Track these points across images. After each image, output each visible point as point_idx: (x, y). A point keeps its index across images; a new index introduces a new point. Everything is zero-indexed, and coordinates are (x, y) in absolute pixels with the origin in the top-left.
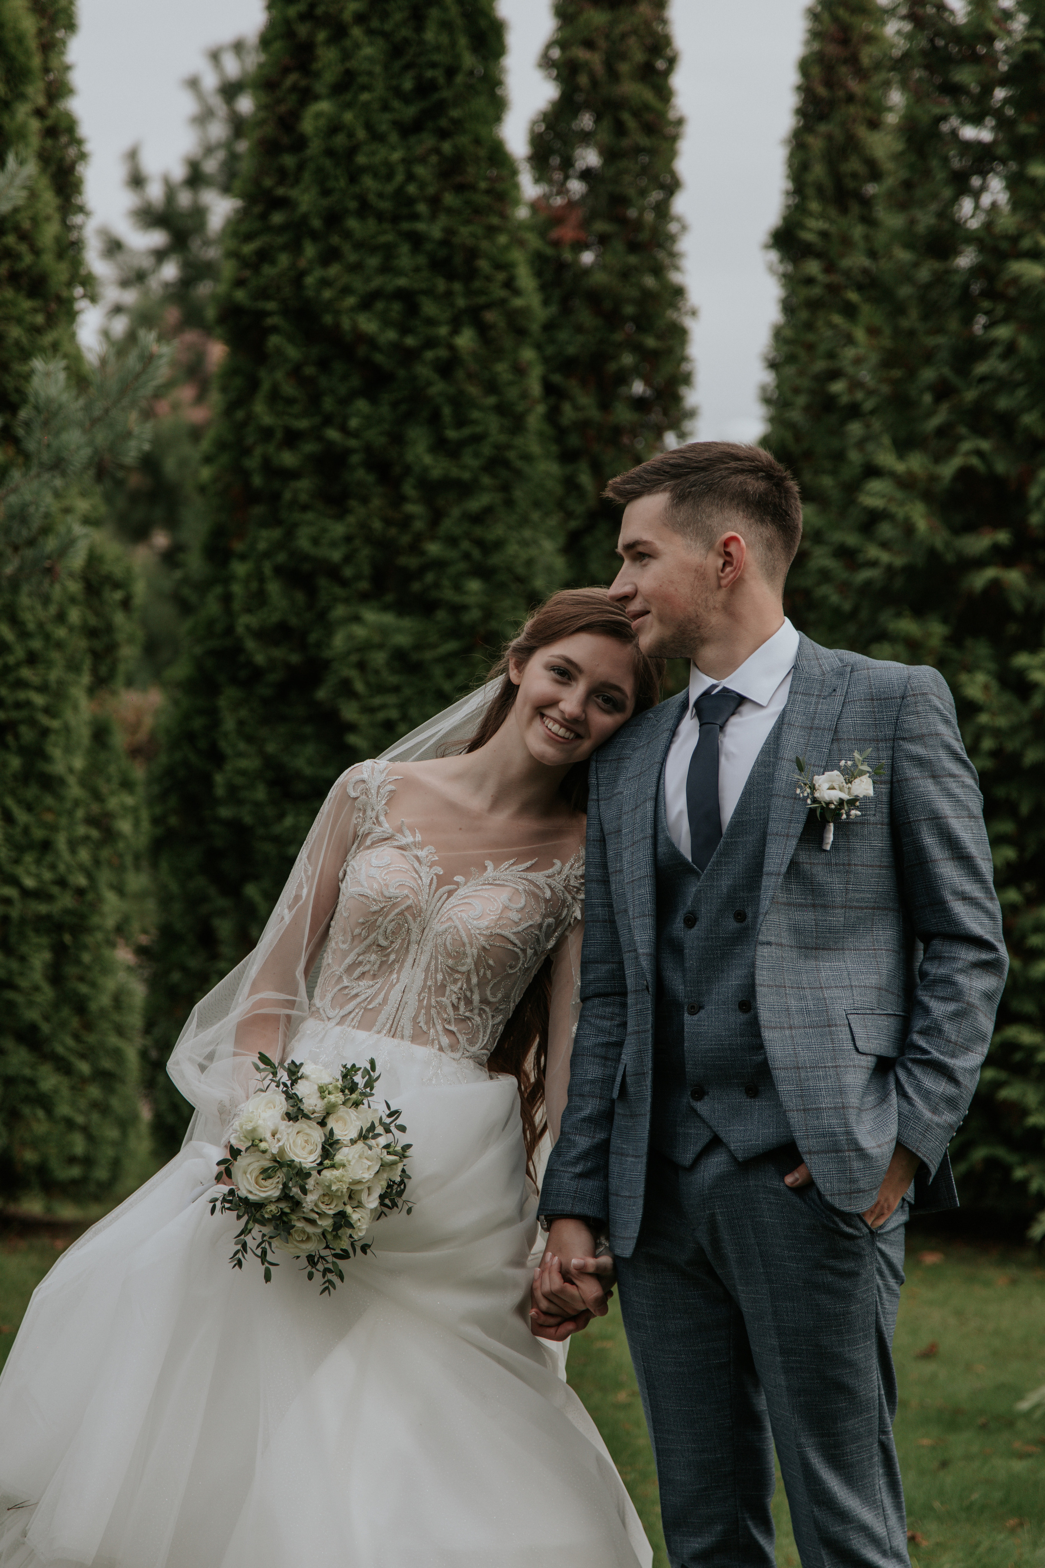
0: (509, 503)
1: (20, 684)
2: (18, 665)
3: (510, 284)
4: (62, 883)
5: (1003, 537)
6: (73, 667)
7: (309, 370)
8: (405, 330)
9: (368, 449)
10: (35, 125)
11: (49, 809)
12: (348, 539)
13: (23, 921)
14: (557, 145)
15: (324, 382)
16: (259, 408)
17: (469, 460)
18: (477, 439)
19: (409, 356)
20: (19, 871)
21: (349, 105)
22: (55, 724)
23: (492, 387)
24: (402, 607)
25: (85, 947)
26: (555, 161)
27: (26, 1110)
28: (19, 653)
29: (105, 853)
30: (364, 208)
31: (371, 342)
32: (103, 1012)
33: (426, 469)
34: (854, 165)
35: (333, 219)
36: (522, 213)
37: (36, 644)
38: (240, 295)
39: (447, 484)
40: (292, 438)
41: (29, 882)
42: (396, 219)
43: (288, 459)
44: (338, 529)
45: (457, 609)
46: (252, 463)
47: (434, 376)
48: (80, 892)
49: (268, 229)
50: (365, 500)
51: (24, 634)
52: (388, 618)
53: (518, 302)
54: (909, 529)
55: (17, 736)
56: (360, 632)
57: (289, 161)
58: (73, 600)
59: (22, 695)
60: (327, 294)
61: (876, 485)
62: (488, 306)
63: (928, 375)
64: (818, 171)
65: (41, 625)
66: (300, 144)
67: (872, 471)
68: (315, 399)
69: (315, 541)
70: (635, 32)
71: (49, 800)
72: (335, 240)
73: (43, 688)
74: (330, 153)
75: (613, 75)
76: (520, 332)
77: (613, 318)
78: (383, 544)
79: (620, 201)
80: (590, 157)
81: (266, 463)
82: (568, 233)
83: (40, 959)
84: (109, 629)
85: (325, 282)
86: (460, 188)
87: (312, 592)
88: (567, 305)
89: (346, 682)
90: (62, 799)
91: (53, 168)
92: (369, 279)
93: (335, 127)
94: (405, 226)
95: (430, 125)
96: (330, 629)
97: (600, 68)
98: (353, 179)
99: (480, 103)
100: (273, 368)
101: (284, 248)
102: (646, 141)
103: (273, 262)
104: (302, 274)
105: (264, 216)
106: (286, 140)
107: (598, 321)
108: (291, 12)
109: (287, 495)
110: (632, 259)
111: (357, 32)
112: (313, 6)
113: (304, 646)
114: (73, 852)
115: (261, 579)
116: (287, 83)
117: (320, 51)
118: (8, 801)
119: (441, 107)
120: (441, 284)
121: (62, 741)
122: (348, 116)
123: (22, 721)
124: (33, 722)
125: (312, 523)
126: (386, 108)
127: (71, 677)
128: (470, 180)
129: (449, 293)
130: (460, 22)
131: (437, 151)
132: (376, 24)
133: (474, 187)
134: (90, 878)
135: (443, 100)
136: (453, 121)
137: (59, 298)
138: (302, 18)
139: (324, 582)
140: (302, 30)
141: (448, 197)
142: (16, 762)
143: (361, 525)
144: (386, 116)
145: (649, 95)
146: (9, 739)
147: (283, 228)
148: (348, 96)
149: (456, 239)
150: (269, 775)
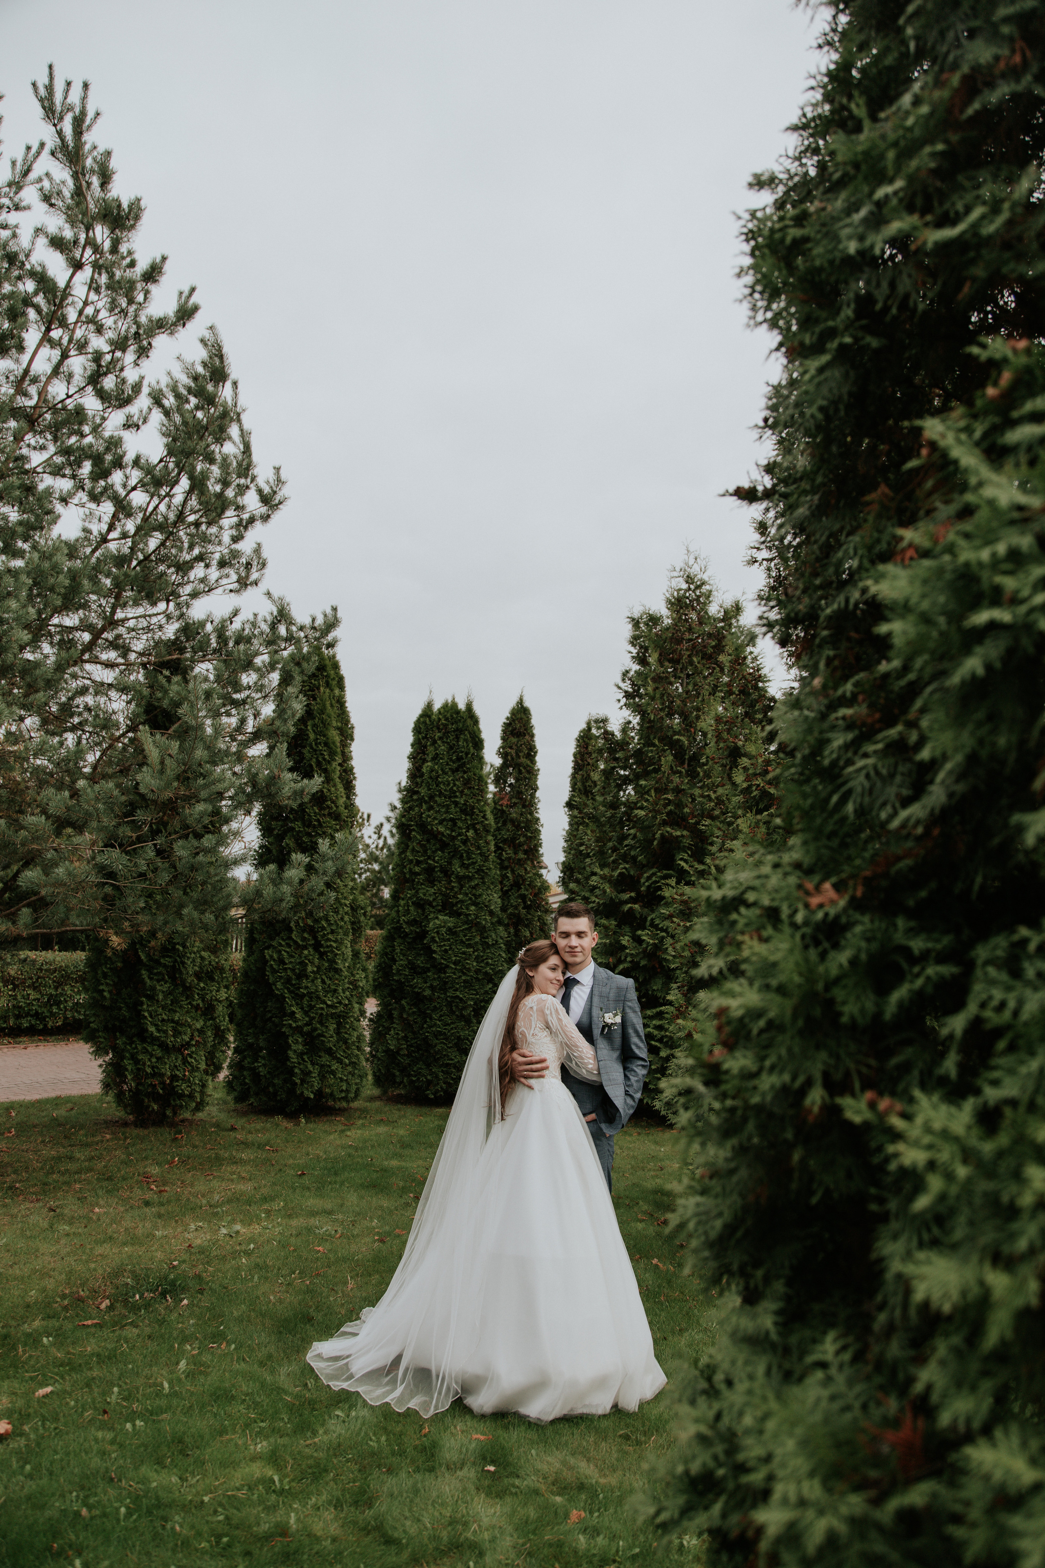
0: (484, 883)
1: (329, 940)
2: (328, 934)
3: (484, 817)
4: (340, 1003)
5: (633, 894)
6: (346, 934)
7: (424, 842)
9: (441, 866)
10: (339, 768)
12: (435, 893)
13: (328, 1015)
14: (502, 776)
15: (428, 846)
16: (409, 853)
17: (472, 870)
18: (474, 863)
19: (454, 838)
21: (437, 764)
22: (340, 952)
23: (479, 848)
24: (451, 915)
26: (501, 781)
28: (329, 930)
30: (441, 794)
31: (442, 834)
33: (459, 873)
34: (589, 783)
35: (431, 797)
36: (490, 796)
37: (334, 928)
39: (464, 877)
40: (418, 863)
41: (329, 1002)
42: (450, 797)
43: (417, 869)
44: (432, 891)
45: (467, 915)
47: (461, 844)
48: (346, 1005)
50: (440, 882)
51: (330, 924)
53: (487, 823)
54: (605, 892)
58: (346, 913)
59: (329, 943)
60: (429, 820)
61: (594, 878)
62: (478, 823)
63: (610, 844)
64: (579, 785)
65: (336, 922)
66: (422, 775)
67: (594, 874)
68: (425, 851)
69: (425, 894)
70: (524, 744)
72: (432, 804)
73: (336, 941)
74: (431, 778)
75: (518, 757)
76: (488, 831)
77: (518, 827)
78: (445, 895)
79: (520, 793)
80: (511, 780)
81: (410, 870)
82: (505, 802)
83: (333, 1027)
84: (359, 922)
85: (429, 816)
86: (470, 788)
87: (424, 910)
88: (504, 823)
89: (433, 938)
90: (341, 976)
91: (345, 782)
92: (442, 815)
93: (432, 770)
94: (453, 799)
95: (461, 769)
96: (429, 921)
97: (514, 754)
98: (437, 785)
99: (475, 763)
100: (413, 842)
101: (417, 806)
102: (527, 776)
103: (413, 810)
104: (422, 814)
105: (411, 796)
106: (418, 774)
107: (514, 828)
108: (420, 736)
109: (416, 880)
110: (524, 810)
111: (439, 742)
112: (426, 735)
113: (421, 926)
114: (344, 993)
115: (408, 906)
116: (419, 757)
117: (428, 748)
118: (324, 977)
119: (464, 764)
120: (463, 817)
121: (341, 958)
122: (436, 767)
123: (329, 952)
124: (332, 952)
125: (424, 889)
126: (448, 764)
127: (345, 937)
128: (472, 786)
129: (466, 819)
130: (470, 739)
131: (463, 777)
132: (445, 740)
133: (473, 788)
134: (349, 1001)
135: (465, 762)
136: (468, 768)
137: (344, 821)
138: (423, 738)
139: (427, 907)
140: (423, 742)
141: (466, 791)
142: (326, 964)
143: (439, 890)
144: (447, 767)
145: (529, 762)
146: (325, 957)
147: (417, 800)
148: (437, 761)
149: (468, 803)
150: (410, 966)
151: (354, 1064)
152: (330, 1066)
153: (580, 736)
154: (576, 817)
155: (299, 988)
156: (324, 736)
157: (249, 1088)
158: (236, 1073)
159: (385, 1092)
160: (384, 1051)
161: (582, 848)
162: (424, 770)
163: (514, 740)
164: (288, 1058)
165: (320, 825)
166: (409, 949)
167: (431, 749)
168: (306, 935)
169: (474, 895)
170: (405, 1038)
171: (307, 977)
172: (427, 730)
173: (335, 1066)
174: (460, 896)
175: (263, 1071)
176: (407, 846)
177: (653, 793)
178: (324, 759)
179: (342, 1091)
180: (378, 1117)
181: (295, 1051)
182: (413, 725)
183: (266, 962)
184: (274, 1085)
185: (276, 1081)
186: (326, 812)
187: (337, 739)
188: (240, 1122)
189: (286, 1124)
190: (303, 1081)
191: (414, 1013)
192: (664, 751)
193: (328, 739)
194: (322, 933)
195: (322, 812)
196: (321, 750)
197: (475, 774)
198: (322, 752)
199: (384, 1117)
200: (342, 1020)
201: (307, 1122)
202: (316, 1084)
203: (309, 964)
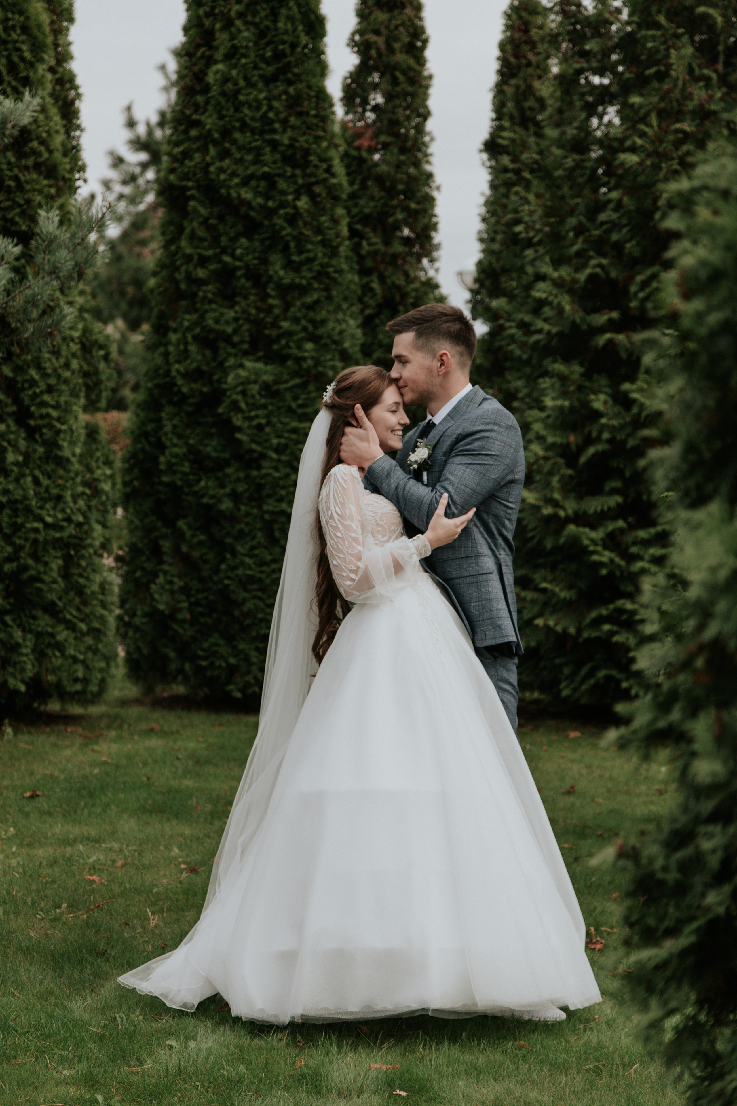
0: (329, 298)
1: (44, 404)
2: (42, 393)
3: (328, 171)
4: (68, 519)
5: (615, 315)
6: (74, 394)
7: (212, 221)
8: (268, 198)
9: (247, 266)
10: (49, 76)
11: (61, 477)
12: (236, 319)
13: (46, 541)
14: (359, 91)
15: (221, 227)
16: (184, 244)
17: (306, 273)
18: (310, 261)
19: (270, 213)
20: (43, 513)
21: (235, 66)
22: (64, 427)
23: (319, 231)
24: (267, 359)
25: (83, 557)
26: (358, 100)
27: (49, 652)
28: (43, 386)
29: (94, 503)
30: (244, 127)
31: (248, 204)
32: (93, 593)
33: (281, 279)
34: (530, 102)
35: (226, 133)
37: (52, 381)
38: (172, 177)
39: (292, 287)
40: (203, 261)
41: (49, 520)
42: (262, 133)
43: (201, 273)
44: (231, 314)
45: (299, 360)
46: (180, 276)
47: (285, 225)
48: (79, 525)
49: (189, 139)
50: (246, 297)
51: (45, 375)
52: (260, 365)
53: (334, 181)
54: (561, 311)
55: (41, 435)
56: (243, 373)
57: (200, 99)
58: (74, 355)
59: (44, 411)
60: (223, 177)
61: (541, 285)
62: (317, 183)
63: (572, 221)
64: (510, 105)
65: (55, 370)
66: (206, 89)
68: (216, 239)
69: (217, 321)
70: (403, 24)
71: (61, 472)
72: (227, 145)
73: (57, 407)
74: (223, 94)
75: (391, 50)
76: (335, 199)
77: (392, 191)
78: (257, 323)
79: (395, 123)
80: (378, 98)
81: (188, 276)
82: (365, 142)
83: (56, 564)
84: (97, 372)
85: (221, 170)
86: (299, 114)
87: (215, 351)
88: (365, 184)
89: (235, 403)
90: (68, 471)
91: (60, 103)
92: (247, 168)
93: (226, 79)
94: (268, 137)
95: (282, 77)
96: (226, 372)
97: (383, 46)
98: (237, 110)
99: (310, 64)
100: (192, 221)
101: (197, 150)
102: (409, 89)
103: (191, 159)
104: (208, 165)
105: (186, 132)
106: (198, 87)
107: (383, 193)
108: (201, 11)
109: (201, 294)
110: (402, 158)
111: (238, 23)
112: (213, 8)
113: (211, 382)
114: (75, 502)
115: (186, 344)
116: (199, 54)
117: (218, 34)
118: (37, 473)
119: (288, 67)
120: (289, 170)
121: (68, 438)
122: (234, 73)
123: (45, 426)
124: (51, 427)
125: (215, 311)
126: (256, 67)
127: (74, 400)
128: (305, 109)
129: (293, 176)
130: (298, 16)
131: (286, 93)
132: (250, 18)
133: (307, 114)
134: (85, 517)
135: (289, 63)
136: (295, 75)
137: (64, 179)
138: (207, 15)
139: (222, 345)
140: (207, 23)
141: (293, 120)
142: (41, 450)
143: (244, 312)
144: (256, 72)
145: (411, 62)
146: (37, 437)
147: (197, 139)
148: (234, 61)
149: (297, 144)
150: (191, 457)
151: (97, 633)
152: (52, 635)
153: (512, 9)
154: (506, 170)
156: (21, 13)
159: (149, 690)
160: (147, 615)
161: (519, 228)
162: (210, 78)
163: (382, 16)
165: (20, 186)
166: (188, 425)
167: (222, 37)
169: (310, 322)
170: (186, 590)
171: (6, 472)
173: (63, 635)
174: (284, 324)
176: (181, 229)
177: (654, 120)
178: (23, 59)
179: (76, 680)
180: (144, 726)
186: (30, 162)
187: (45, 18)
190: (5, 662)
191: (201, 543)
192: (677, 36)
193: (28, 18)
194: (30, 392)
195: (24, 162)
196: (16, 42)
197: (309, 87)
198: (18, 45)
199: (154, 725)
200: (72, 552)
201: (15, 733)
202: (29, 666)
203: (10, 449)
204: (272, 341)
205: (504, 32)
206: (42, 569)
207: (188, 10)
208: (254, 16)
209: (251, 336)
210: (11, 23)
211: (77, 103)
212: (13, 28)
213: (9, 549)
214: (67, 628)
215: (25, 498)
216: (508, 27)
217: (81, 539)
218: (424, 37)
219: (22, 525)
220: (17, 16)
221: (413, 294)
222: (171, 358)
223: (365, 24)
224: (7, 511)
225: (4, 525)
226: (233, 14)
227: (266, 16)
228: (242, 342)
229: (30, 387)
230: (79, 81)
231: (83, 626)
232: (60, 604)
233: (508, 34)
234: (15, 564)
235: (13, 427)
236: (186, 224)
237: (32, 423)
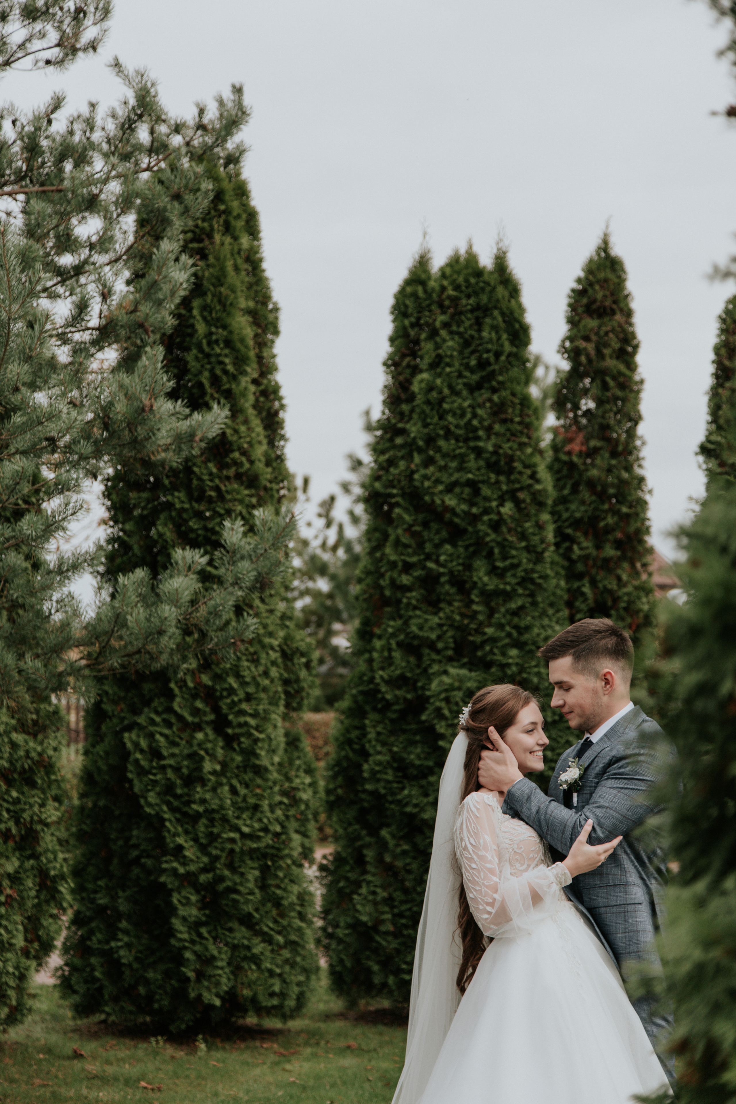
0: (534, 604)
1: (242, 713)
2: (240, 701)
3: (533, 477)
4: (265, 830)
6: (273, 702)
7: (417, 528)
9: (451, 573)
10: (252, 388)
11: (259, 787)
12: (441, 626)
13: (242, 852)
14: (570, 396)
15: (425, 534)
16: (388, 550)
17: (509, 578)
18: (514, 566)
19: (475, 519)
20: (240, 823)
21: (439, 375)
22: (263, 736)
23: (523, 536)
24: (471, 665)
25: (280, 868)
26: (569, 406)
27: (245, 965)
28: (242, 695)
29: (293, 812)
30: (448, 434)
31: (452, 511)
32: (292, 904)
33: (486, 585)
35: (430, 440)
36: (545, 436)
37: (251, 689)
38: (378, 485)
39: (497, 593)
40: (407, 568)
41: (246, 830)
42: (466, 440)
43: (405, 580)
44: (433, 620)
45: (505, 666)
46: (384, 582)
47: (491, 531)
48: (277, 835)
49: (394, 447)
50: (450, 604)
51: (244, 684)
52: (464, 672)
53: (539, 487)
55: (240, 743)
56: (446, 679)
57: (405, 407)
58: (274, 663)
59: (242, 719)
60: (427, 484)
62: (521, 489)
64: (726, 408)
65: (254, 678)
66: (411, 398)
68: (421, 545)
69: (421, 627)
70: (613, 330)
71: (259, 781)
72: (431, 453)
73: (255, 715)
74: (428, 402)
75: (601, 356)
76: (541, 505)
77: (602, 496)
78: (460, 628)
79: (605, 428)
80: (588, 404)
81: (392, 582)
82: (576, 447)
83: (253, 875)
84: (298, 680)
85: (426, 477)
86: (504, 421)
87: (419, 657)
88: (575, 490)
89: (438, 710)
90: (266, 780)
91: (264, 414)
92: (451, 475)
93: (431, 388)
94: (472, 444)
95: (486, 385)
96: (429, 679)
97: (592, 352)
98: (441, 418)
99: (515, 372)
100: (396, 527)
101: (403, 458)
102: (619, 393)
103: (396, 466)
104: (413, 472)
105: (391, 440)
106: (403, 396)
107: (594, 498)
108: (407, 322)
109: (405, 600)
110: (614, 462)
111: (443, 333)
112: (418, 319)
113: (415, 689)
114: (272, 812)
115: (390, 650)
116: (404, 363)
117: (423, 344)
118: (235, 782)
119: (492, 375)
120: (493, 477)
121: (266, 746)
122: (438, 381)
123: (242, 735)
124: (249, 735)
125: (419, 617)
126: (460, 376)
127: (273, 708)
128: (509, 417)
129: (497, 482)
130: (503, 325)
131: (490, 400)
132: (454, 328)
133: (512, 421)
134: (283, 827)
135: (494, 371)
136: (499, 383)
137: (265, 489)
138: (413, 325)
139: (426, 651)
140: (412, 333)
141: (497, 427)
142: (239, 758)
143: (448, 618)
144: (460, 381)
145: (622, 367)
146: (235, 746)
147: (402, 446)
148: (439, 370)
149: (501, 451)
150: (395, 765)
151: (294, 946)
152: (248, 948)
153: (727, 311)
155: (189, 803)
156: (224, 327)
157: (100, 989)
158: (77, 962)
159: (352, 1004)
160: (349, 926)
162: (415, 387)
163: (592, 323)
164: (171, 932)
165: (221, 496)
166: (392, 733)
167: (427, 347)
168: (199, 704)
169: (516, 627)
170: (389, 901)
171: (203, 781)
172: (420, 310)
173: (259, 948)
174: (490, 631)
175: (125, 956)
176: (386, 536)
178: (225, 372)
179: (272, 994)
180: (342, 1043)
181: (184, 919)
182: (391, 301)
183: (125, 755)
184: (147, 982)
185: (150, 975)
186: (231, 472)
187: (249, 332)
188: (88, 1048)
189: (170, 1050)
190: (200, 975)
191: (404, 853)
193: (231, 332)
194: (228, 701)
195: (225, 472)
196: (219, 355)
197: (513, 394)
198: (221, 358)
199: (352, 1043)
200: (270, 863)
201: (209, 1049)
202: (224, 980)
203: (207, 758)
204: (477, 647)
205: (719, 336)
206: (237, 879)
207: (394, 321)
208: (459, 326)
209: (455, 642)
210: (214, 337)
211: (281, 414)
212: (217, 342)
213: (205, 859)
214: (264, 941)
215: (222, 807)
216: (723, 331)
217: (279, 849)
218: (635, 342)
219: (219, 836)
220: (220, 331)
221: (626, 598)
222: (375, 665)
223: (575, 331)
224: (204, 821)
225: (200, 835)
226: (438, 324)
227: (471, 326)
228: (446, 648)
229: (229, 695)
230: (283, 392)
231: (280, 939)
232: (256, 915)
233: (723, 337)
234: (210, 875)
235: (211, 735)
236: (390, 530)
237: (230, 731)
